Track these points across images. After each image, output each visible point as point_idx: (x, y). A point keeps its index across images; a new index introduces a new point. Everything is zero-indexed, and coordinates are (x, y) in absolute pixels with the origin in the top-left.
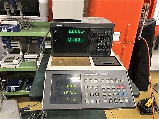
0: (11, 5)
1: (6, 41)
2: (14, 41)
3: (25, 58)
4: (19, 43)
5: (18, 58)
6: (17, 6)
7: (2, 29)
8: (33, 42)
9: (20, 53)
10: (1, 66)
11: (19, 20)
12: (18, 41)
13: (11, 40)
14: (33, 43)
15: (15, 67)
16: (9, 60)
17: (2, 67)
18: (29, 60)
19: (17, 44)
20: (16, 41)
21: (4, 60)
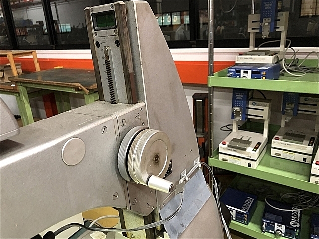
0: (265, 20)
1: (240, 100)
2: (256, 102)
3: (272, 146)
4: (266, 109)
5: (259, 144)
6: (279, 20)
7: (242, 71)
8: (299, 108)
9: (263, 133)
10: (220, 154)
11: (276, 54)
12: (265, 103)
13: (250, 100)
14: (299, 112)
15: (249, 165)
16: (239, 145)
17: (221, 157)
18: (283, 154)
19: (263, 110)
20: (261, 103)
21: (227, 144)
